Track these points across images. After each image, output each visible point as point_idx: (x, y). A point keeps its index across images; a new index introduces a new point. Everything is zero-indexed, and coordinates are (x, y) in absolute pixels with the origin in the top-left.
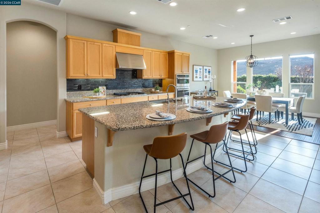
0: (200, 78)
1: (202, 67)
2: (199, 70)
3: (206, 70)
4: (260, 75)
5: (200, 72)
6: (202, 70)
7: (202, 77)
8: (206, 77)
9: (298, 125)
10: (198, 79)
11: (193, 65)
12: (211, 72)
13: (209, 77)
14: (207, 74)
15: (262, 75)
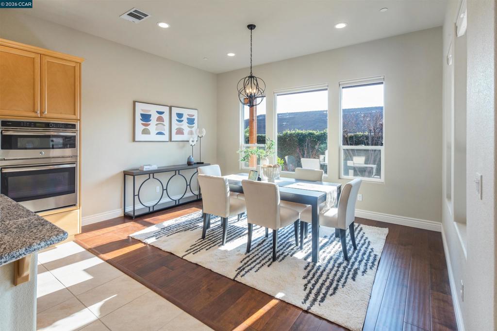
0: (160, 133)
1: (168, 108)
2: (154, 116)
3: (180, 115)
4: (311, 131)
5: (160, 119)
6: (166, 117)
7: (167, 132)
8: (180, 132)
9: (340, 264)
10: (153, 136)
11: (134, 102)
12: (196, 121)
13: (191, 133)
14: (185, 125)
15: (314, 132)
